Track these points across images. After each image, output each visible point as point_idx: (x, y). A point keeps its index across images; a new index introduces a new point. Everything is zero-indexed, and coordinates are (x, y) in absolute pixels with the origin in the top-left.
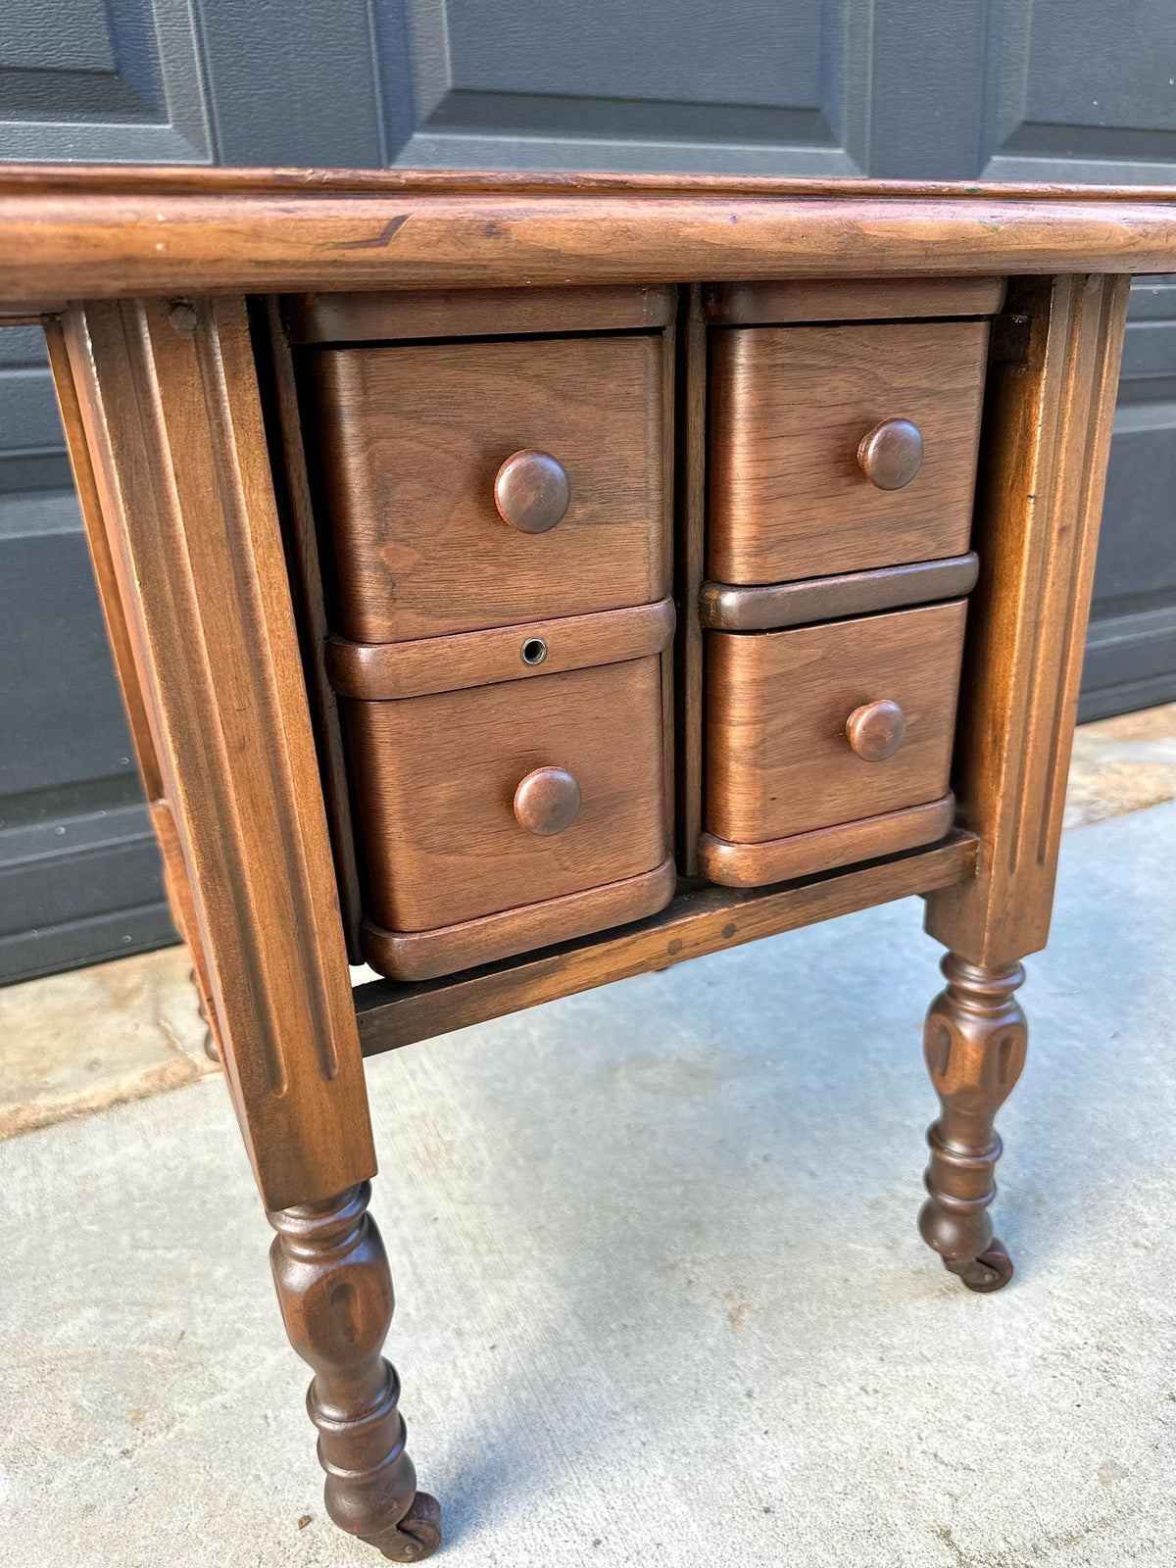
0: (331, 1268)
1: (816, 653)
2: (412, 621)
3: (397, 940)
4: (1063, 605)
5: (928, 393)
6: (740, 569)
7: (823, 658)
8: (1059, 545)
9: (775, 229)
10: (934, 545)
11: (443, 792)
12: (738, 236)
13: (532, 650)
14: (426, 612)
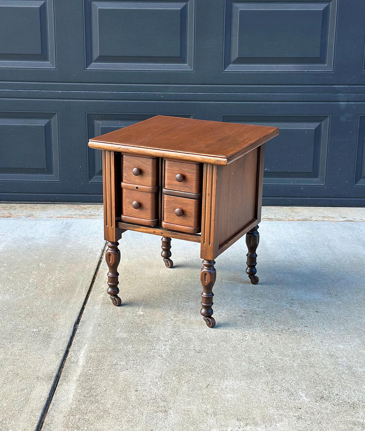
0: (110, 251)
1: (173, 200)
2: (126, 181)
3: (123, 216)
4: (210, 205)
5: (188, 172)
6: (166, 187)
7: (174, 201)
8: (208, 196)
9: (155, 153)
10: (190, 191)
11: (128, 200)
12: (151, 153)
13: (137, 188)
14: (127, 181)
